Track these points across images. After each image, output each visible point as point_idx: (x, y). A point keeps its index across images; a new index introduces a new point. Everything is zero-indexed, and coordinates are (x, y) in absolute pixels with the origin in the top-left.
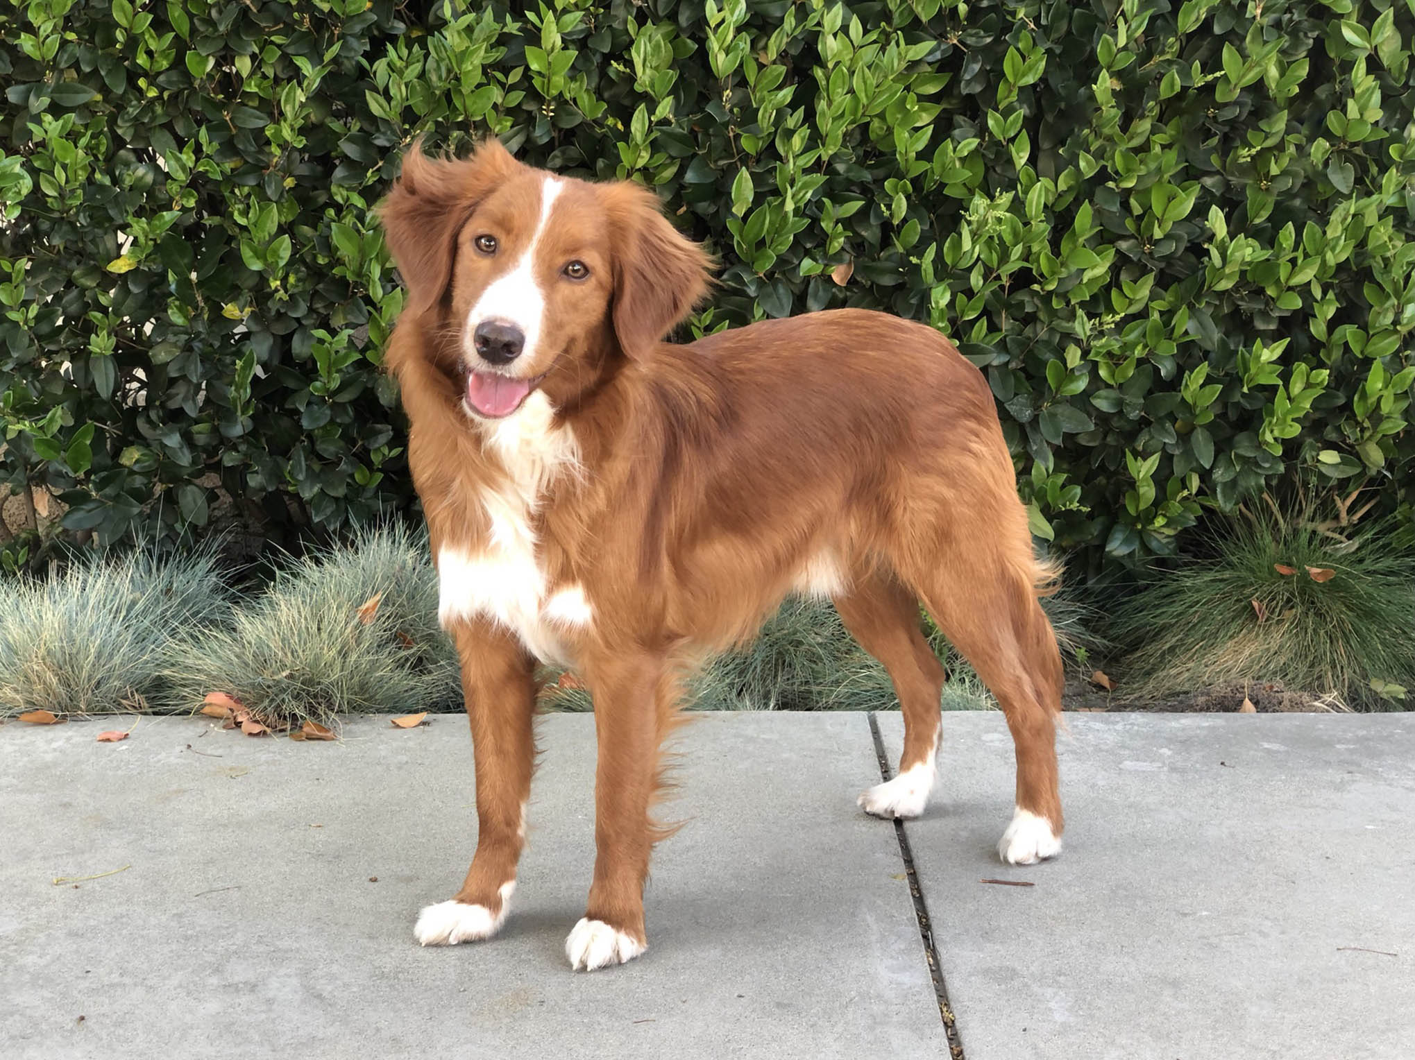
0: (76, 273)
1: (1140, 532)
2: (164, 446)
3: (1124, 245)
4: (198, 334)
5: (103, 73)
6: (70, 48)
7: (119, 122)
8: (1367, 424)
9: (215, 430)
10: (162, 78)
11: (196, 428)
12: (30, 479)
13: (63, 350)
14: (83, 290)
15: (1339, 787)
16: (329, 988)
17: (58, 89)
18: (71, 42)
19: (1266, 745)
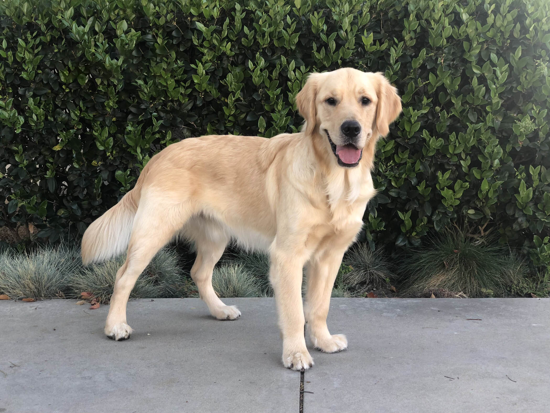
0: (42, 150)
1: (408, 237)
2: (72, 209)
3: (398, 140)
4: (83, 171)
5: (51, 84)
6: (40, 75)
7: (57, 100)
8: (484, 201)
9: (90, 203)
10: (71, 85)
11: (83, 202)
12: (27, 220)
13: (38, 176)
14: (45, 156)
15: (450, 321)
16: (114, 378)
17: (36, 89)
18: (40, 73)
19: (432, 308)
